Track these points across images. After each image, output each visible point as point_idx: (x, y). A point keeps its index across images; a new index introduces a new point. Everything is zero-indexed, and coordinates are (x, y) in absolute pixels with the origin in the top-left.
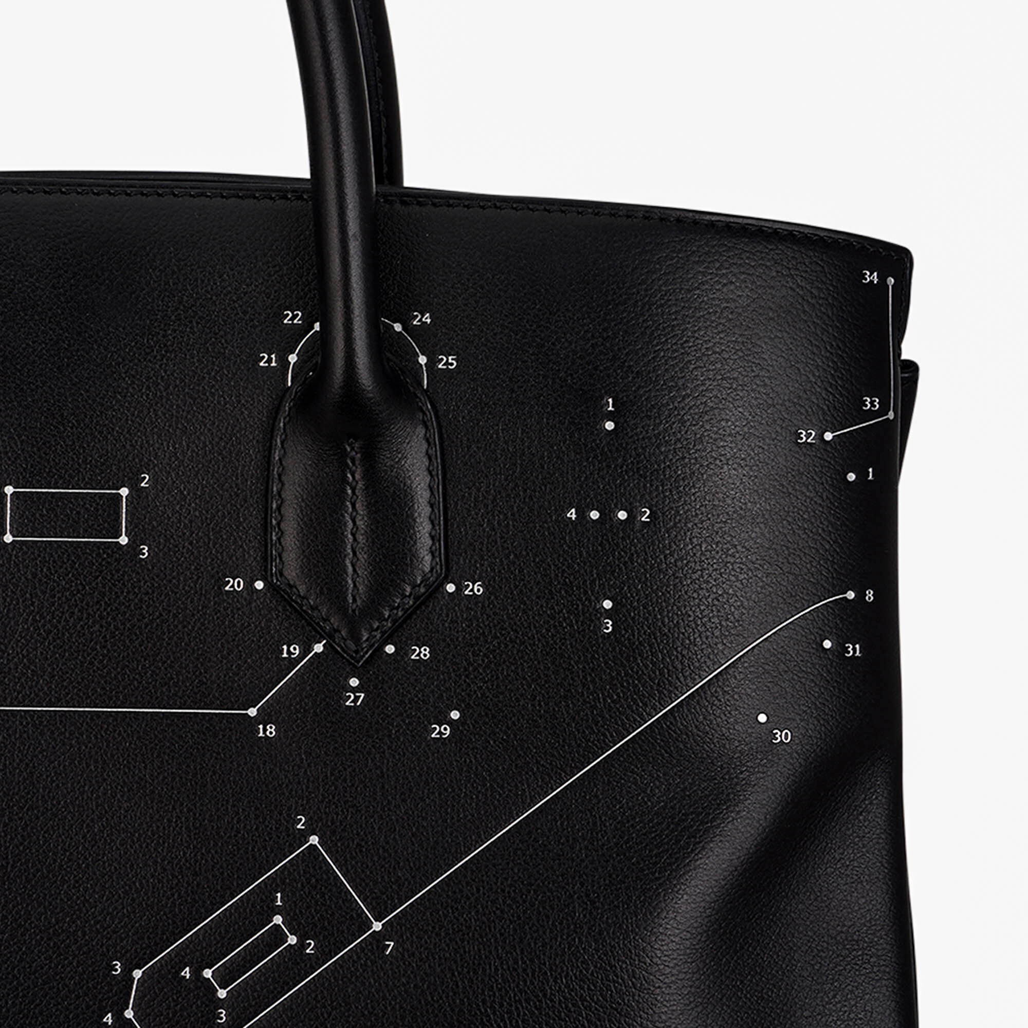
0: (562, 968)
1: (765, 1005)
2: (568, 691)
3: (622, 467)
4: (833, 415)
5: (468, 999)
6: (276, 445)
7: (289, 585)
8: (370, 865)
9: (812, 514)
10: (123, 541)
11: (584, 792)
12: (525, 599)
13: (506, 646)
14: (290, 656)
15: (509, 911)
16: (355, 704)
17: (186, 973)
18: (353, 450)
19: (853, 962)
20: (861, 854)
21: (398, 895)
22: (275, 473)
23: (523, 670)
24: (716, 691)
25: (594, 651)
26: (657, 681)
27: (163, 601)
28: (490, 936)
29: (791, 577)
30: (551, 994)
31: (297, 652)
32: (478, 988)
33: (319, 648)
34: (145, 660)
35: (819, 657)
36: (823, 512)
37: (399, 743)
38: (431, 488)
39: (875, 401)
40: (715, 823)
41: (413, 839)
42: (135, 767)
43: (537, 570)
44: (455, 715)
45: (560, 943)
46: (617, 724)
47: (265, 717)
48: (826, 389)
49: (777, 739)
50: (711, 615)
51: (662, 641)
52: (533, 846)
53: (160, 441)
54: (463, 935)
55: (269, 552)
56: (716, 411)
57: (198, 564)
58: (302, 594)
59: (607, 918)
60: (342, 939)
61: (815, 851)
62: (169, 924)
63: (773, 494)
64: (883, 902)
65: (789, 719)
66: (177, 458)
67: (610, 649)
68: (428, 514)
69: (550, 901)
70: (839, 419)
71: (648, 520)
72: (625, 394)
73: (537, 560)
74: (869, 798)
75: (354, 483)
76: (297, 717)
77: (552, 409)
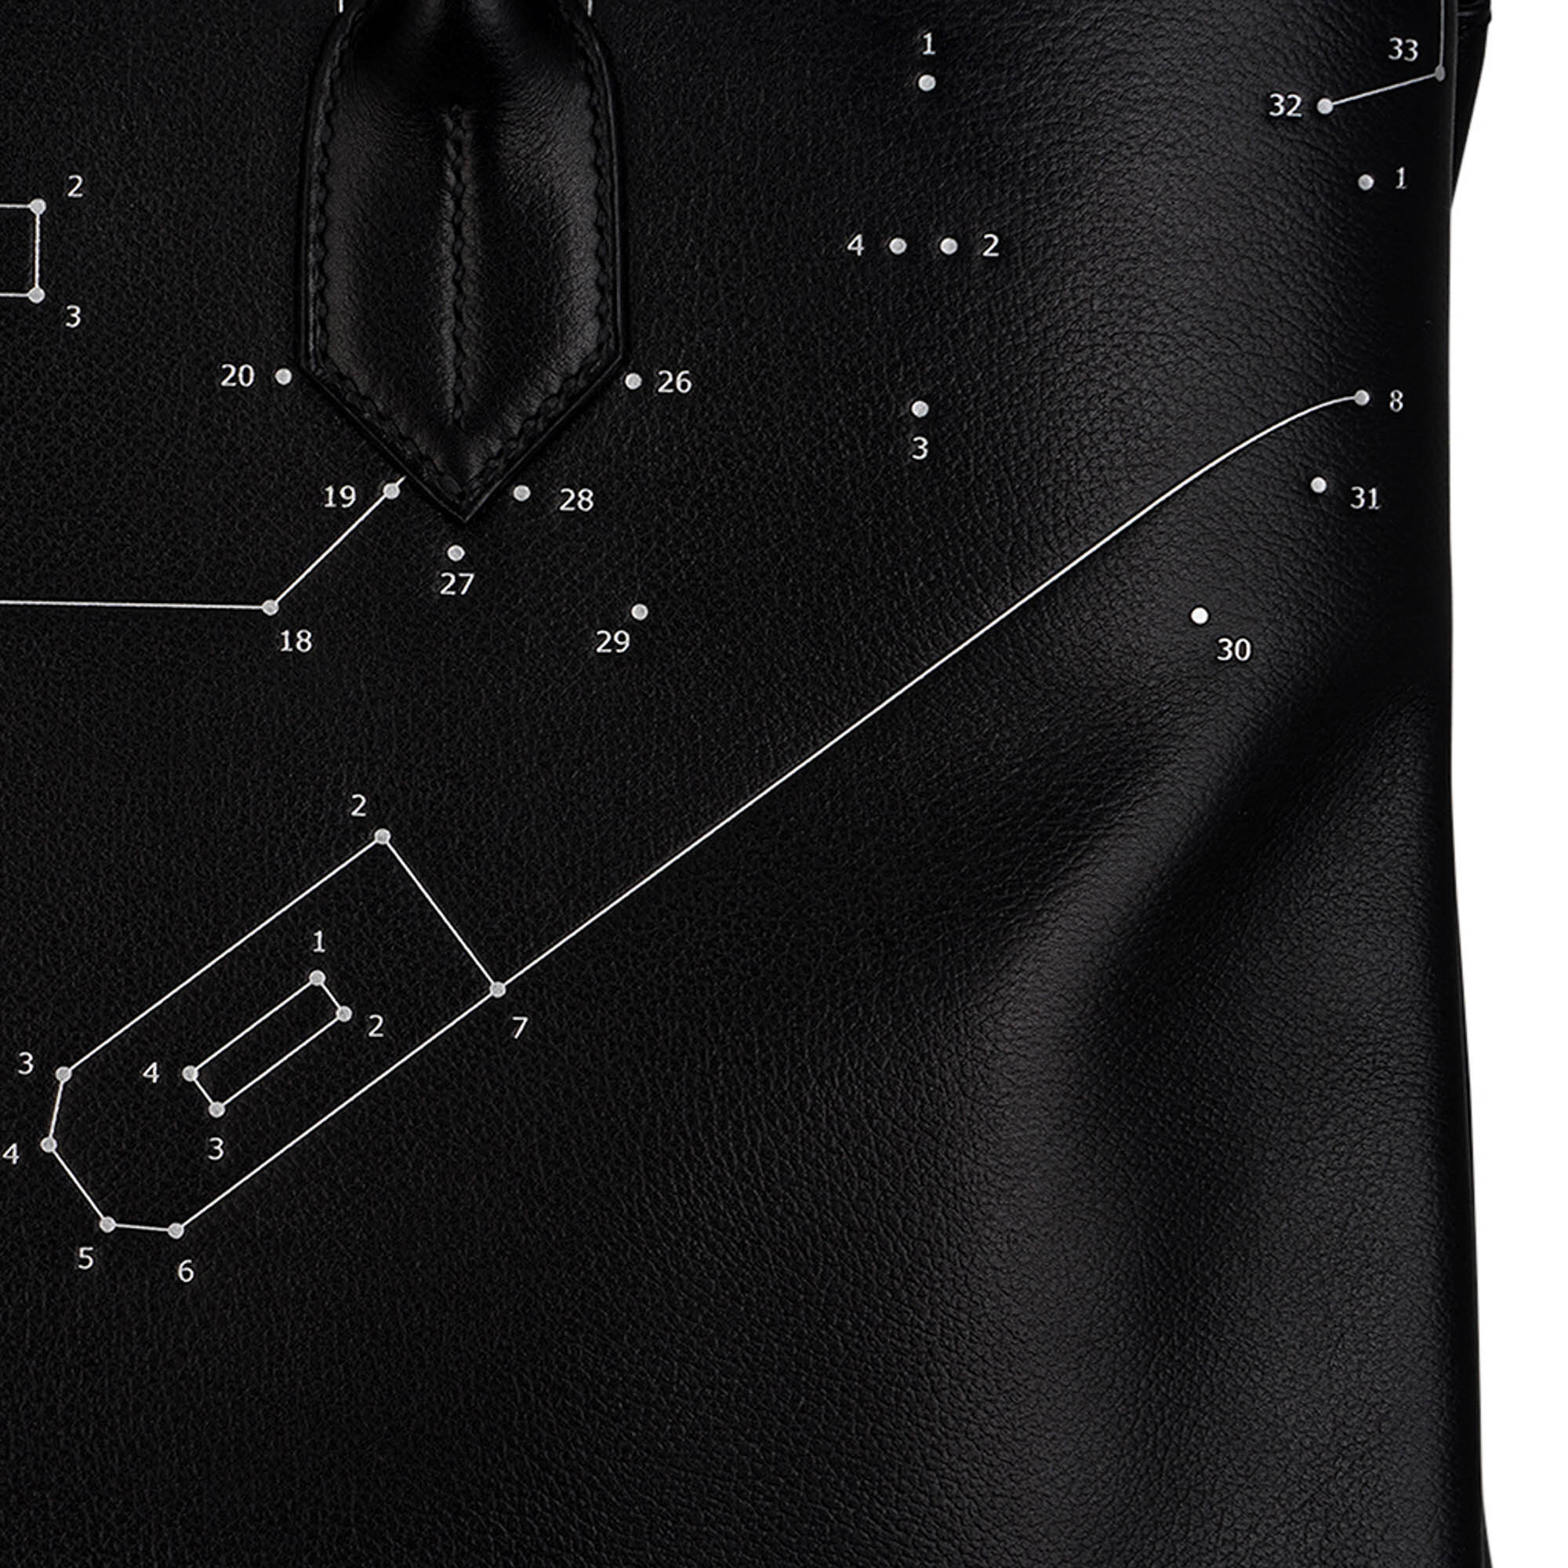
0: (833, 1060)
1: (1198, 1137)
2: (846, 566)
3: (949, 158)
4: (1334, 68)
5: (663, 1114)
6: (316, 119)
7: (340, 375)
8: (484, 880)
9: (1295, 247)
10: (37, 296)
11: (875, 749)
12: (769, 400)
13: (733, 485)
14: (339, 506)
15: (738, 960)
16: (458, 593)
17: (152, 1072)
18: (458, 126)
19: (1358, 1065)
20: (1374, 873)
21: (536, 934)
22: (314, 170)
23: (764, 528)
24: (1116, 567)
25: (893, 494)
26: (1008, 549)
27: (107, 406)
28: (703, 1004)
29: (1254, 362)
30: (814, 1104)
31: (353, 497)
32: (681, 1095)
33: (391, 491)
34: (75, 512)
35: (1305, 507)
36: (1313, 245)
37: (538, 662)
38: (598, 198)
39: (1411, 45)
40: (1112, 804)
41: (563, 835)
42: (56, 705)
43: (791, 348)
44: (639, 612)
45: (830, 1015)
46: (935, 626)
47: (291, 618)
48: (1321, 19)
49: (1226, 654)
50: (1108, 428)
51: (1018, 475)
52: (781, 846)
53: (103, 114)
54: (654, 1003)
55: (303, 315)
56: (1124, 57)
57: (172, 339)
58: (362, 391)
59: (916, 970)
60: (433, 1011)
61: (1291, 864)
62: (119, 985)
63: (1225, 209)
64: (1413, 961)
65: (1248, 618)
66: (135, 145)
67: (924, 490)
68: (593, 245)
69: (813, 942)
70: (1344, 74)
71: (996, 255)
72: (955, 25)
73: (792, 329)
74: (1390, 774)
75: (459, 189)
76: (351, 615)
77: (822, 52)
